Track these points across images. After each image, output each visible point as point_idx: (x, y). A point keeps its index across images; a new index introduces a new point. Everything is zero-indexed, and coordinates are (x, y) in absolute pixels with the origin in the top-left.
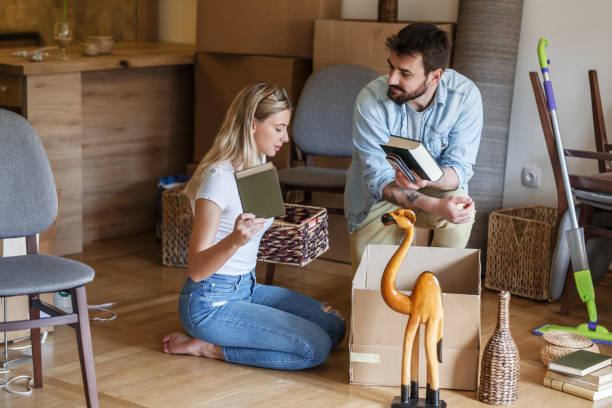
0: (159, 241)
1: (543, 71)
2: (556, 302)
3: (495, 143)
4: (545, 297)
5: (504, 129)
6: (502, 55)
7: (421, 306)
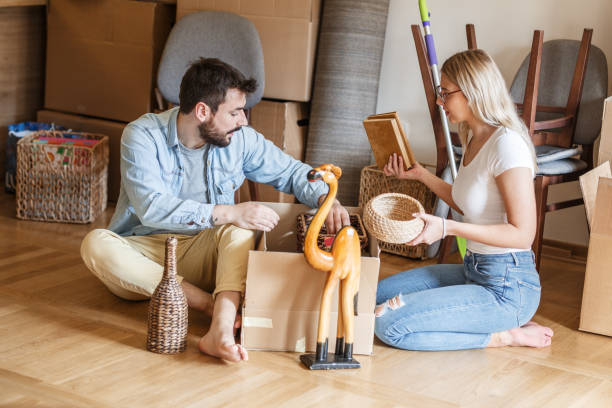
0: (12, 193)
1: (424, 24)
3: (366, 96)
4: (418, 255)
5: (375, 82)
6: (375, 6)
7: (343, 261)
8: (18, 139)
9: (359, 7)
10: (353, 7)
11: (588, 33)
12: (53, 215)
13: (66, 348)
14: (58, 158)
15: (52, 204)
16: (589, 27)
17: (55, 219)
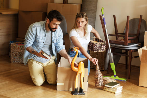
0: (10, 57)
1: (103, 15)
2: (106, 71)
4: (103, 69)
6: (93, 12)
7: (80, 69)
8: (11, 44)
9: (89, 12)
10: (88, 12)
11: (141, 16)
12: (19, 62)
13: (17, 90)
14: (20, 48)
15: (19, 59)
16: (141, 15)
17: (19, 63)
